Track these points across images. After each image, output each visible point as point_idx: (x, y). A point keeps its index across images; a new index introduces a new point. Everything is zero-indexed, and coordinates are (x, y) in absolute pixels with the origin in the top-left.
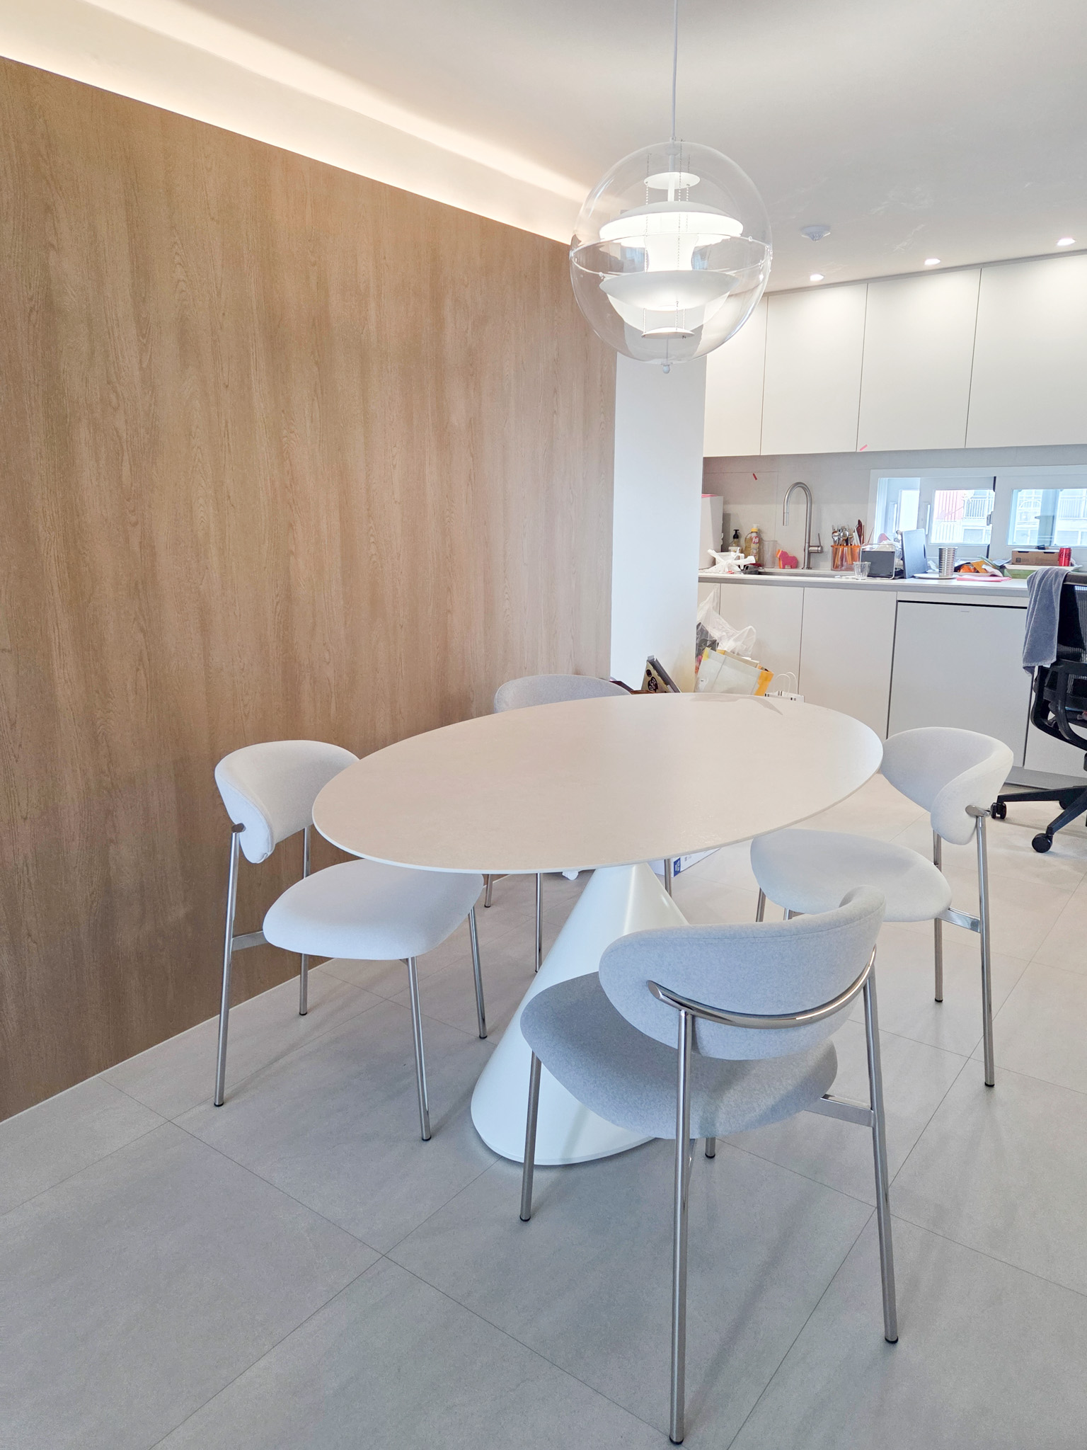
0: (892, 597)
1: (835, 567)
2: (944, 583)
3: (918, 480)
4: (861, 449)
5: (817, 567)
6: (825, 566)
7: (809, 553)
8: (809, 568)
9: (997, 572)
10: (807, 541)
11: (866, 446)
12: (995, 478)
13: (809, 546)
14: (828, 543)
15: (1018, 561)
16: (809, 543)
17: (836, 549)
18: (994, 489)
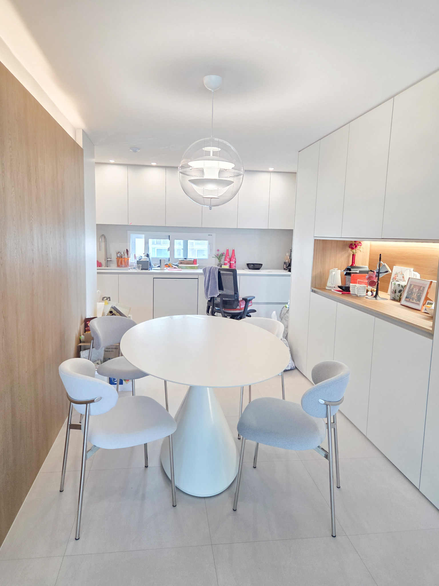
0: (152, 277)
1: (118, 266)
2: (162, 271)
3: (143, 236)
4: (130, 224)
5: (110, 266)
6: (114, 266)
7: (107, 261)
8: (107, 267)
9: (177, 267)
10: (106, 256)
11: (132, 223)
12: (169, 236)
13: (107, 259)
14: (114, 257)
15: (181, 263)
16: (107, 257)
17: (119, 260)
18: (169, 240)
